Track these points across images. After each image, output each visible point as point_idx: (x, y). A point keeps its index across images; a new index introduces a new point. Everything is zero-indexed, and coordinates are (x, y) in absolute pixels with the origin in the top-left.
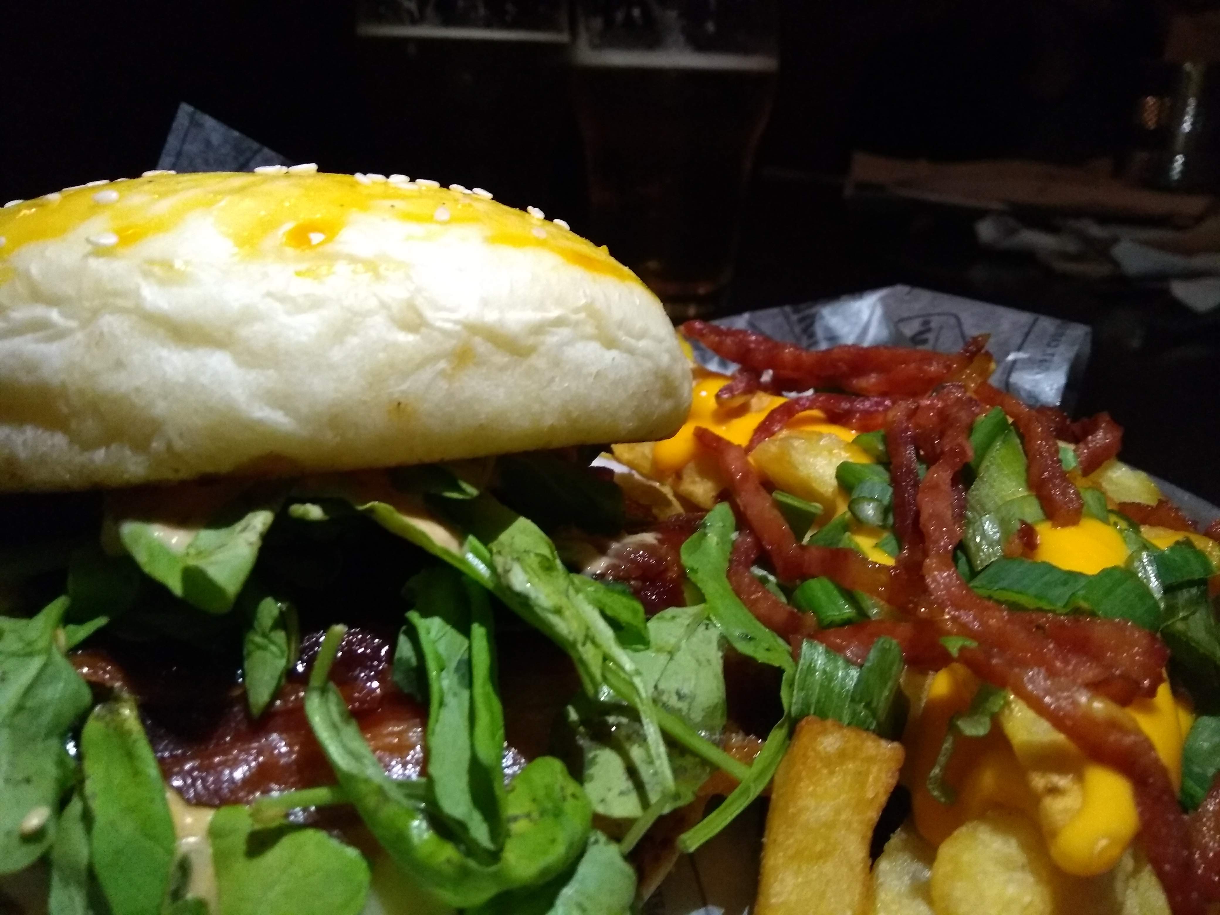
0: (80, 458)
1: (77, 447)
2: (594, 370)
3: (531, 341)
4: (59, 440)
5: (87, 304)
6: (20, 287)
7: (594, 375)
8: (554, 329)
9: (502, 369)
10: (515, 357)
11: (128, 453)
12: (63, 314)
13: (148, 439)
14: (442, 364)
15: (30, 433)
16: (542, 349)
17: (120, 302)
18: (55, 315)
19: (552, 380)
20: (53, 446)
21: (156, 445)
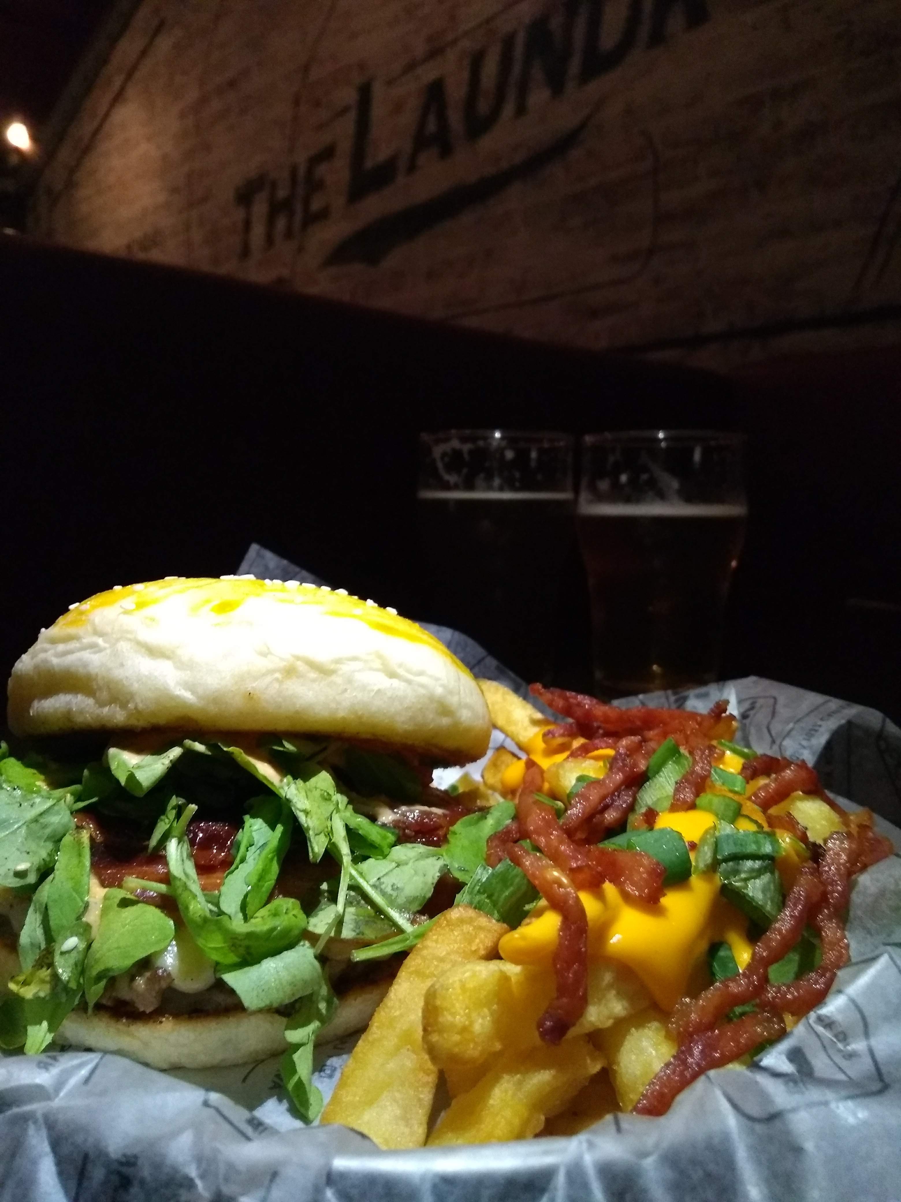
0: (98, 711)
1: (97, 705)
2: (376, 688)
3: (333, 667)
4: (91, 701)
5: (114, 636)
6: (90, 629)
7: (375, 691)
8: (349, 662)
9: (314, 681)
10: (322, 675)
11: (118, 709)
12: (105, 642)
13: (128, 702)
14: (277, 675)
15: (80, 697)
16: (340, 672)
17: (129, 636)
18: (100, 641)
19: (346, 690)
20: (88, 705)
21: (131, 706)
